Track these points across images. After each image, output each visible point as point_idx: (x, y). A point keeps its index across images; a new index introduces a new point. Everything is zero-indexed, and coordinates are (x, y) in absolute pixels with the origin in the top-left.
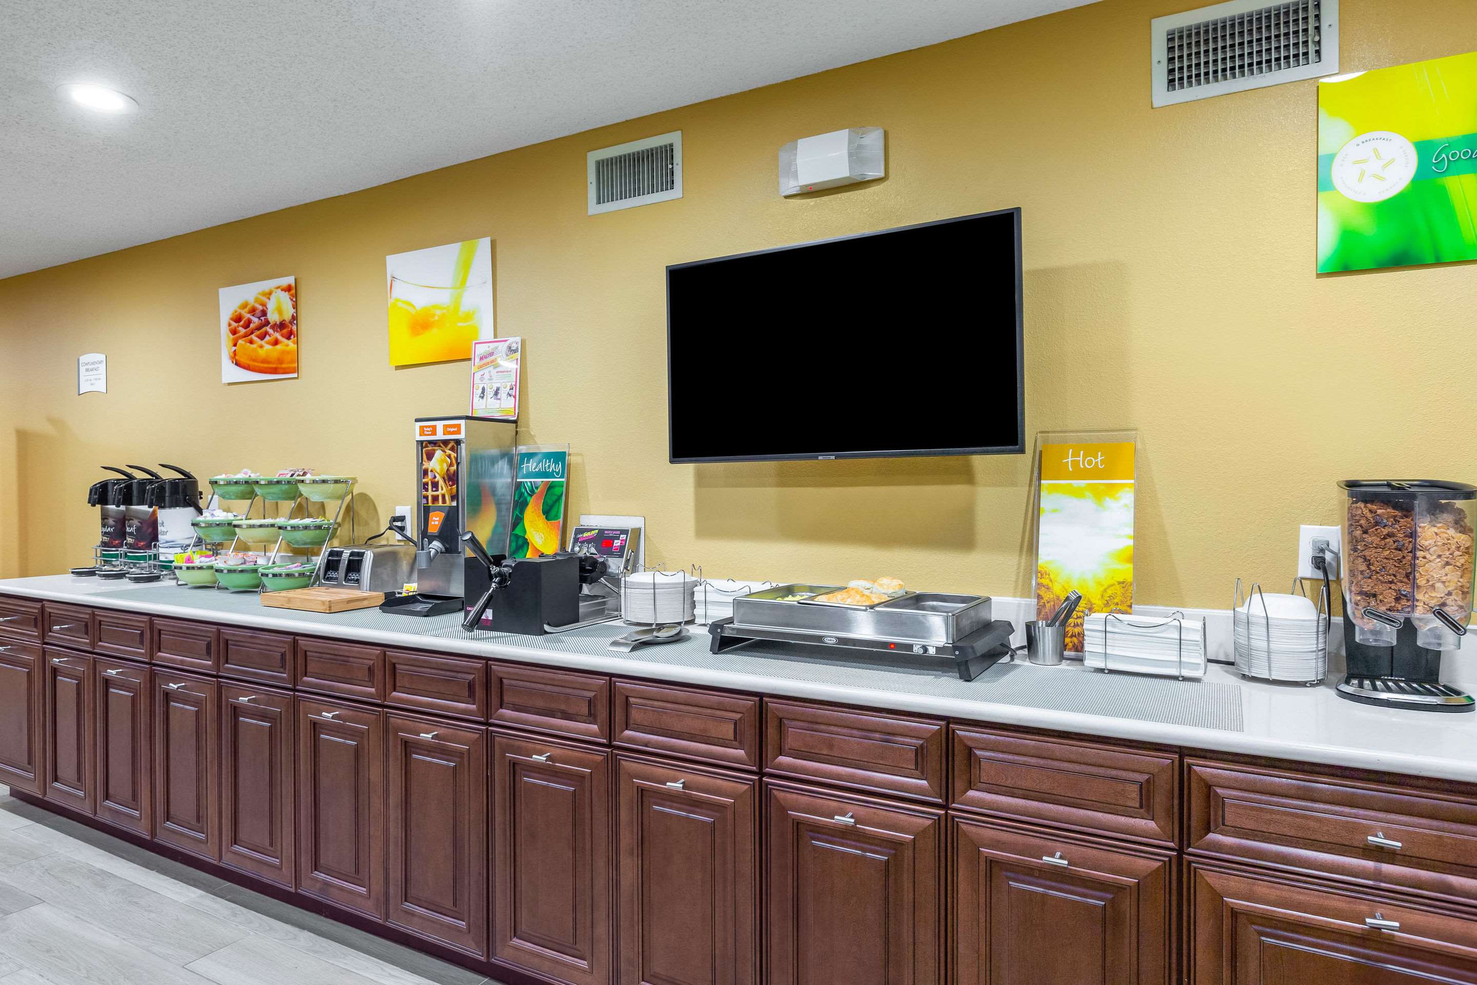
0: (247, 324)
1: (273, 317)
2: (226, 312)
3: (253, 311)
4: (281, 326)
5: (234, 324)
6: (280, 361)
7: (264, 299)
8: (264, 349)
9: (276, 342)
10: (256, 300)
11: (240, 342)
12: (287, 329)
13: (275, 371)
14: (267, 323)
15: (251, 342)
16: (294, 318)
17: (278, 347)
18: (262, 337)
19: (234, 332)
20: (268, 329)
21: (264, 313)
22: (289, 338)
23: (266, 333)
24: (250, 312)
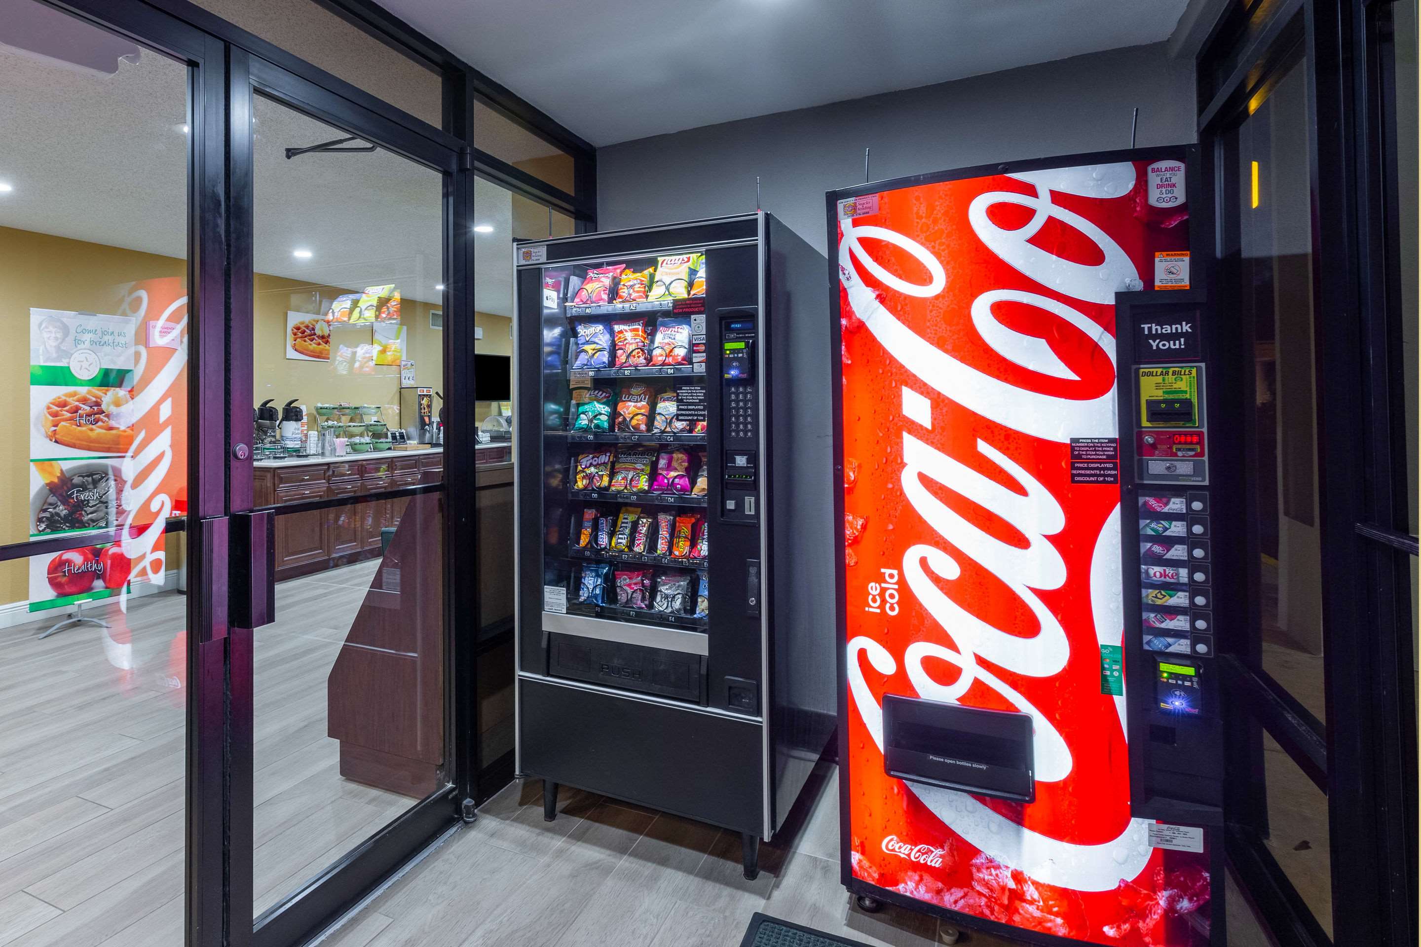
0: (303, 332)
1: (318, 332)
2: (291, 324)
3: (307, 327)
4: (323, 337)
5: (295, 331)
6: (321, 352)
7: (314, 323)
8: (313, 346)
9: (319, 344)
10: (310, 322)
11: (298, 340)
12: (325, 339)
13: (318, 357)
14: (315, 334)
15: (305, 341)
16: (329, 335)
17: (320, 346)
18: (312, 340)
19: (295, 334)
20: (315, 337)
21: (313, 329)
22: (326, 343)
23: (314, 339)
24: (306, 327)
